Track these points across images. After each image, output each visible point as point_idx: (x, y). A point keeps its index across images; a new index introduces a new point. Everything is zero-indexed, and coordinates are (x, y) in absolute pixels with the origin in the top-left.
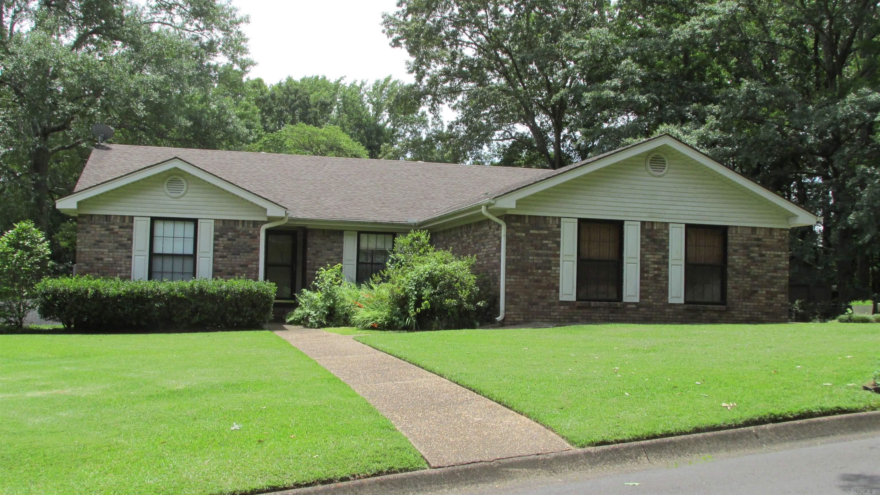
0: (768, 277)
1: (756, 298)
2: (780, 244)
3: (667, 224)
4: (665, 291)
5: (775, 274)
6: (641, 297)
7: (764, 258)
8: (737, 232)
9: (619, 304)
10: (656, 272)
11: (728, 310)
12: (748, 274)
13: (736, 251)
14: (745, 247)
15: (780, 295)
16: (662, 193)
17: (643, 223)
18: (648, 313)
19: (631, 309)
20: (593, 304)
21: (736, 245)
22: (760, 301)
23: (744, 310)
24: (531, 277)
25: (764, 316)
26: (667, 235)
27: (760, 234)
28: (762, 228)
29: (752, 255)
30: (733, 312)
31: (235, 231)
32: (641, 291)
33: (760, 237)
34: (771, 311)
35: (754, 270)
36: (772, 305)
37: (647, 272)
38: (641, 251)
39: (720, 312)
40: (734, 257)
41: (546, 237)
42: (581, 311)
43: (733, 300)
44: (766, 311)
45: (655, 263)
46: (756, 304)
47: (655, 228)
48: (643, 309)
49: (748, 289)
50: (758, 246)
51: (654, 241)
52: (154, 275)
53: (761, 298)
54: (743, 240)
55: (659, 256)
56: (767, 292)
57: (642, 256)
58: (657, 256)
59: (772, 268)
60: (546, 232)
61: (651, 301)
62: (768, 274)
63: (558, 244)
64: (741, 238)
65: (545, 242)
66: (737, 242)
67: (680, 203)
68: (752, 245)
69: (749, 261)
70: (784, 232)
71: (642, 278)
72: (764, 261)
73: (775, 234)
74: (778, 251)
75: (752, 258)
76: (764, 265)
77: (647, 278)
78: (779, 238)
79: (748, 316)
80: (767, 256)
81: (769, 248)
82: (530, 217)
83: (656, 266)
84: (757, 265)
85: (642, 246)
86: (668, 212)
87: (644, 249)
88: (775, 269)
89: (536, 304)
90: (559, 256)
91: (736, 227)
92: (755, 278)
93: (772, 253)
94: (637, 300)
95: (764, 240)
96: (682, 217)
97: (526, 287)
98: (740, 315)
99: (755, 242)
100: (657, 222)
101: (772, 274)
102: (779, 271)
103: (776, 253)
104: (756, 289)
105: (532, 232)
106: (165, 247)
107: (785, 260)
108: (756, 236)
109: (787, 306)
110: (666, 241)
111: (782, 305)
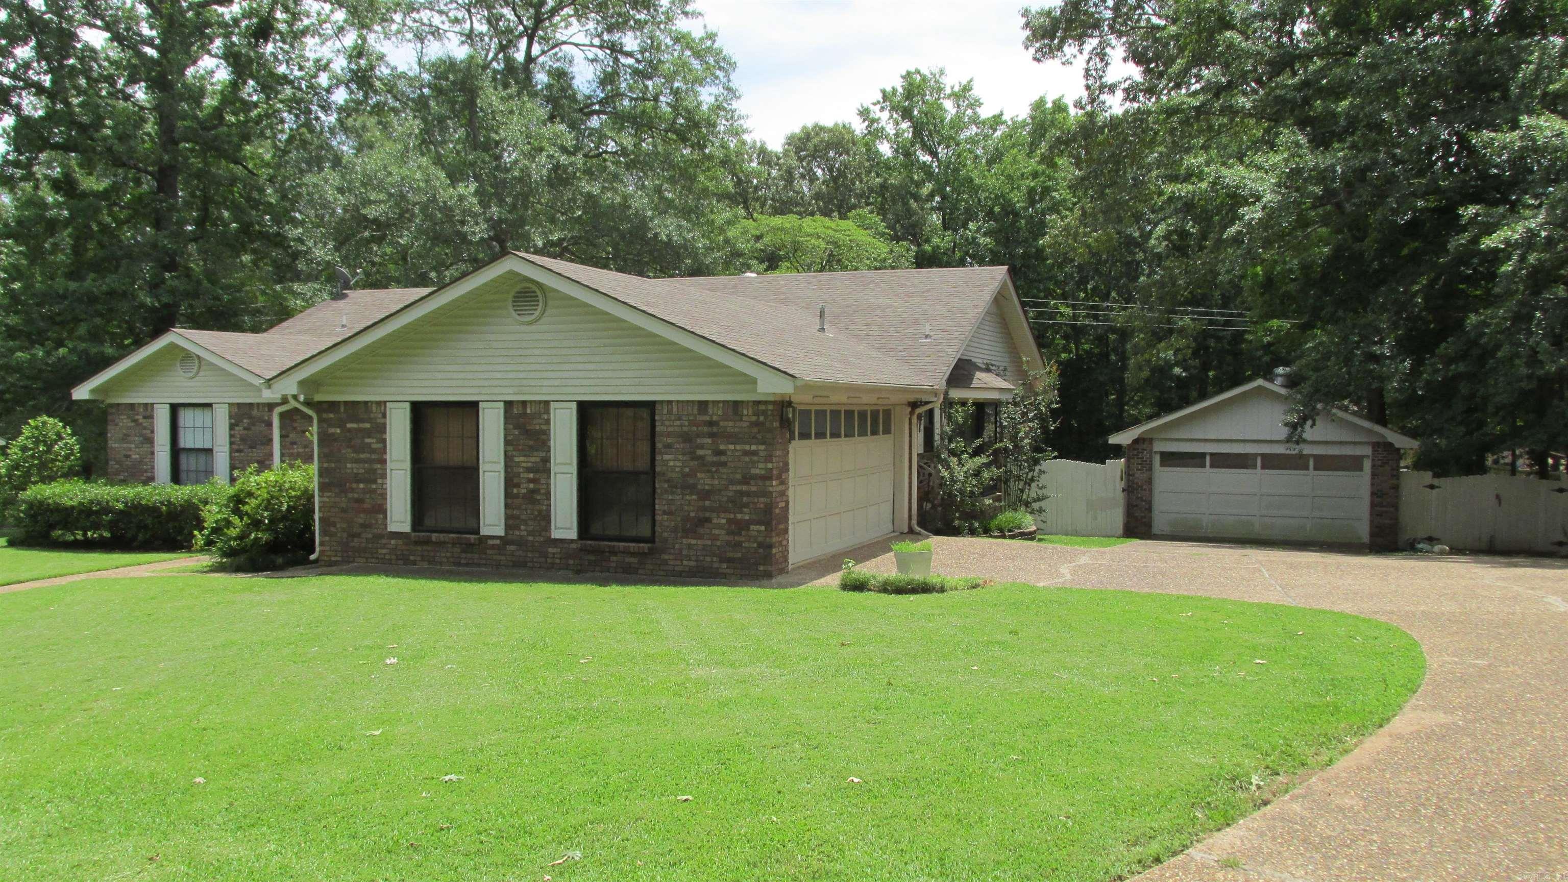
0: (731, 494)
1: (708, 531)
2: (755, 430)
3: (547, 403)
4: (545, 518)
5: (745, 488)
6: (508, 527)
7: (723, 458)
8: (670, 412)
9: (472, 537)
10: (531, 486)
11: (652, 552)
12: (692, 488)
13: (668, 446)
14: (686, 438)
15: (752, 527)
16: (537, 352)
17: (509, 405)
18: (520, 553)
19: (493, 547)
20: (434, 536)
21: (669, 435)
22: (715, 538)
23: (685, 552)
24: (350, 495)
25: (725, 565)
26: (548, 422)
27: (716, 414)
28: (718, 402)
29: (700, 452)
30: (666, 557)
31: (250, 417)
32: (508, 517)
33: (715, 418)
34: (739, 555)
35: (704, 481)
36: (738, 545)
37: (518, 486)
38: (506, 452)
39: (642, 555)
40: (666, 457)
41: (368, 433)
42: (419, 548)
43: (666, 535)
44: (730, 555)
45: (529, 470)
46: (709, 543)
47: (529, 411)
48: (512, 548)
49: (692, 514)
50: (712, 435)
51: (527, 433)
52: (183, 476)
53: (716, 532)
54: (681, 426)
55: (535, 459)
56: (729, 521)
57: (508, 457)
58: (533, 459)
59: (738, 476)
60: (368, 425)
61: (525, 533)
62: (732, 488)
63: (384, 441)
64: (678, 423)
65: (368, 440)
66: (670, 429)
67: (567, 367)
68: (700, 435)
69: (694, 463)
70: (762, 407)
71: (508, 495)
72: (724, 464)
73: (745, 412)
74: (750, 444)
75: (702, 458)
76: (723, 470)
77: (517, 496)
78: (754, 418)
79: (693, 564)
80: (729, 453)
81: (733, 438)
82: (346, 403)
83: (531, 475)
84: (709, 471)
85: (507, 443)
86: (546, 383)
87: (510, 448)
88: (744, 477)
89: (358, 535)
90: (384, 462)
91: (670, 403)
92: (705, 495)
93: (738, 447)
94: (500, 531)
95: (721, 424)
96: (570, 390)
97: (344, 510)
98: (679, 563)
99: (706, 429)
100: (531, 402)
101: (739, 488)
102: (752, 482)
103: (747, 447)
104: (707, 515)
105: (349, 425)
106: (187, 441)
107: (766, 461)
108: (707, 418)
109: (770, 546)
110: (547, 433)
111: (760, 545)
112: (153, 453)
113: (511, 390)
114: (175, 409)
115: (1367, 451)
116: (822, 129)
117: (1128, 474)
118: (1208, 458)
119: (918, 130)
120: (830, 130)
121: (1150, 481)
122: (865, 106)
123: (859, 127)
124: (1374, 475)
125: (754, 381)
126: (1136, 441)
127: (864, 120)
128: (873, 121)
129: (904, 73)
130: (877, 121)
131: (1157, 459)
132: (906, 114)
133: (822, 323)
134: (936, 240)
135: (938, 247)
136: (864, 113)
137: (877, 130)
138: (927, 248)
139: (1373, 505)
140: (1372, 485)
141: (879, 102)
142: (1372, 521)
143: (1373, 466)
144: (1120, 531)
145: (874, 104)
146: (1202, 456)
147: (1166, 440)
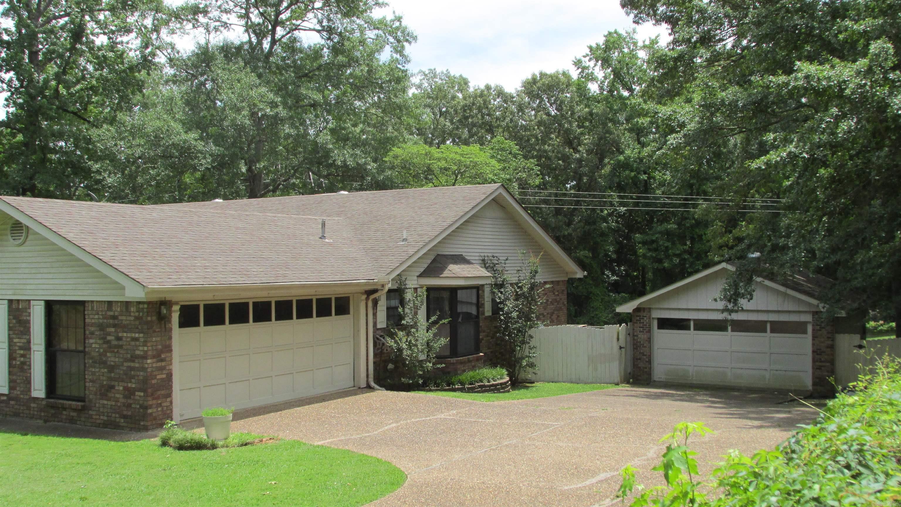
0: (125, 368)
1: (113, 395)
2: (137, 323)
3: (29, 301)
4: (28, 382)
5: (132, 364)
6: (11, 388)
7: (121, 343)
8: (93, 309)
10: (22, 359)
11: (84, 409)
12: (105, 363)
13: (92, 333)
14: (102, 327)
15: (137, 393)
16: (24, 265)
17: (10, 302)
18: (16, 407)
19: (4, 401)
21: (92, 325)
22: (117, 401)
23: (101, 410)
25: (122, 420)
26: (30, 314)
27: (117, 309)
28: (117, 302)
29: (109, 338)
30: (91, 412)
32: (11, 381)
33: (116, 314)
34: (129, 413)
35: (112, 359)
36: (129, 406)
37: (15, 359)
38: (9, 335)
39: (78, 411)
40: (91, 341)
43: (91, 397)
44: (125, 413)
45: (21, 348)
46: (114, 403)
47: (20, 307)
48: (12, 402)
49: (105, 383)
50: (115, 326)
51: (20, 322)
53: (118, 396)
54: (99, 319)
56: (125, 388)
57: (10, 340)
58: (23, 341)
59: (129, 356)
61: (19, 393)
62: (126, 364)
64: (96, 317)
66: (93, 321)
67: (39, 276)
68: (109, 326)
69: (105, 346)
70: (141, 306)
71: (10, 366)
72: (121, 347)
73: (132, 309)
74: (135, 333)
75: (109, 342)
76: (121, 351)
77: (14, 366)
78: (137, 314)
79: (105, 418)
80: (124, 339)
81: (125, 328)
83: (22, 352)
84: (113, 352)
85: (10, 329)
86: (28, 287)
87: (11, 332)
88: (132, 357)
91: (92, 302)
92: (111, 369)
93: (129, 335)
94: (5, 390)
95: (120, 318)
96: (41, 292)
98: (98, 417)
99: (111, 321)
100: (22, 300)
101: (129, 364)
102: (137, 361)
103: (133, 335)
104: (113, 383)
107: (144, 346)
108: (111, 313)
109: (146, 408)
110: (29, 322)
111: (142, 407)
113: (10, 292)
115: (808, 318)
116: (546, 75)
117: (632, 335)
118: (692, 324)
119: (617, 74)
120: (551, 76)
121: (649, 340)
122: (578, 58)
123: (575, 74)
124: (814, 337)
125: (123, 288)
126: (638, 310)
127: (578, 68)
128: (584, 68)
129: (606, 33)
130: (587, 68)
131: (655, 323)
132: (606, 62)
133: (323, 232)
134: (628, 152)
135: (629, 157)
136: (578, 63)
137: (588, 74)
138: (621, 158)
139: (814, 361)
140: (813, 345)
141: (587, 55)
142: (813, 373)
143: (813, 330)
144: (617, 379)
145: (584, 57)
146: (688, 321)
147: (661, 309)
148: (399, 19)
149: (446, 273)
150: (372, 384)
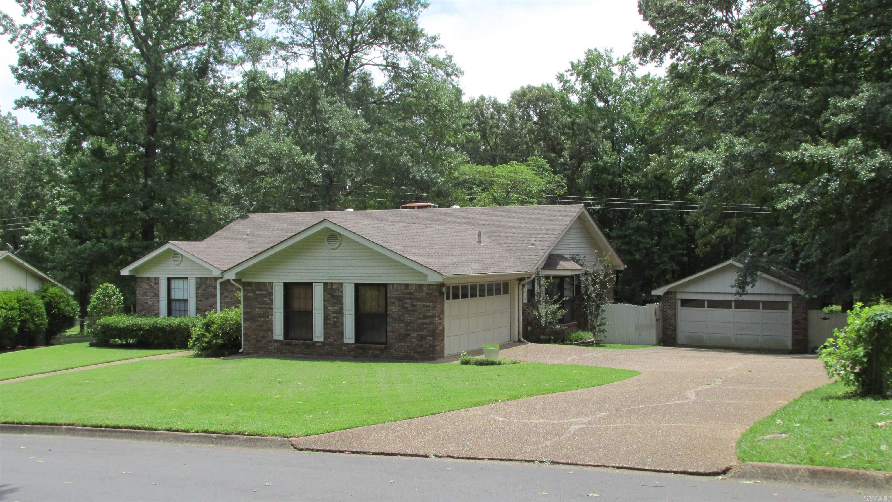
0: (418, 324)
1: (409, 340)
2: (428, 296)
3: (342, 284)
4: (341, 334)
5: (424, 321)
6: (325, 338)
7: (415, 308)
8: (393, 288)
9: (310, 342)
10: (335, 320)
11: (386, 348)
12: (403, 321)
13: (393, 303)
14: (400, 299)
15: (428, 338)
16: (337, 261)
17: (325, 284)
18: (330, 349)
19: (319, 346)
20: (294, 342)
21: (393, 298)
22: (412, 343)
23: (399, 349)
24: (257, 323)
25: (416, 354)
26: (342, 292)
27: (412, 289)
28: (413, 284)
29: (406, 306)
30: (391, 351)
31: (206, 284)
32: (325, 334)
33: (412, 291)
34: (422, 350)
35: (407, 318)
36: (422, 345)
37: (329, 320)
38: (324, 305)
39: (382, 350)
40: (392, 308)
41: (265, 296)
42: (287, 347)
43: (391, 341)
44: (418, 350)
45: (334, 313)
46: (410, 345)
47: (334, 287)
48: (327, 347)
49: (403, 332)
50: (410, 298)
51: (333, 296)
52: (173, 312)
53: (412, 340)
55: (337, 308)
56: (418, 335)
57: (325, 308)
59: (422, 316)
60: (265, 292)
61: (332, 340)
62: (419, 321)
63: (272, 300)
64: (397, 293)
65: (265, 299)
66: (393, 296)
67: (350, 268)
68: (405, 298)
69: (403, 310)
70: (431, 287)
71: (325, 324)
72: (416, 311)
73: (424, 289)
74: (426, 302)
75: (406, 308)
76: (415, 313)
77: (329, 324)
78: (428, 291)
79: (403, 354)
80: (418, 306)
81: (419, 300)
82: (256, 282)
83: (335, 315)
84: (409, 314)
85: (325, 301)
86: (341, 275)
87: (326, 303)
88: (424, 317)
89: (261, 341)
90: (272, 309)
91: (393, 284)
92: (408, 324)
93: (421, 304)
94: (322, 339)
95: (415, 293)
96: (351, 278)
97: (254, 330)
98: (397, 353)
99: (408, 296)
100: (335, 283)
101: (422, 321)
102: (427, 319)
103: (425, 304)
104: (409, 333)
105: (257, 293)
106: (175, 295)
107: (433, 310)
108: (408, 291)
109: (435, 346)
110: (342, 297)
111: (431, 346)
112: (159, 301)
113: (327, 278)
114: (169, 280)
115: (789, 299)
116: (534, 88)
117: (663, 310)
118: (706, 303)
119: (595, 87)
120: (538, 89)
121: (675, 315)
122: (561, 73)
123: (557, 86)
124: (793, 312)
125: (426, 276)
126: (667, 293)
127: (561, 82)
128: (566, 82)
129: (586, 51)
130: (569, 82)
131: (679, 303)
132: (586, 77)
133: (480, 239)
134: (605, 158)
135: (607, 163)
136: (561, 78)
137: (569, 87)
138: (600, 163)
139: (793, 329)
140: (793, 317)
141: (569, 70)
142: (793, 337)
143: (793, 307)
144: (655, 342)
145: (567, 71)
146: (703, 301)
147: (683, 292)
148: (450, 57)
149: (559, 267)
150: (522, 339)
